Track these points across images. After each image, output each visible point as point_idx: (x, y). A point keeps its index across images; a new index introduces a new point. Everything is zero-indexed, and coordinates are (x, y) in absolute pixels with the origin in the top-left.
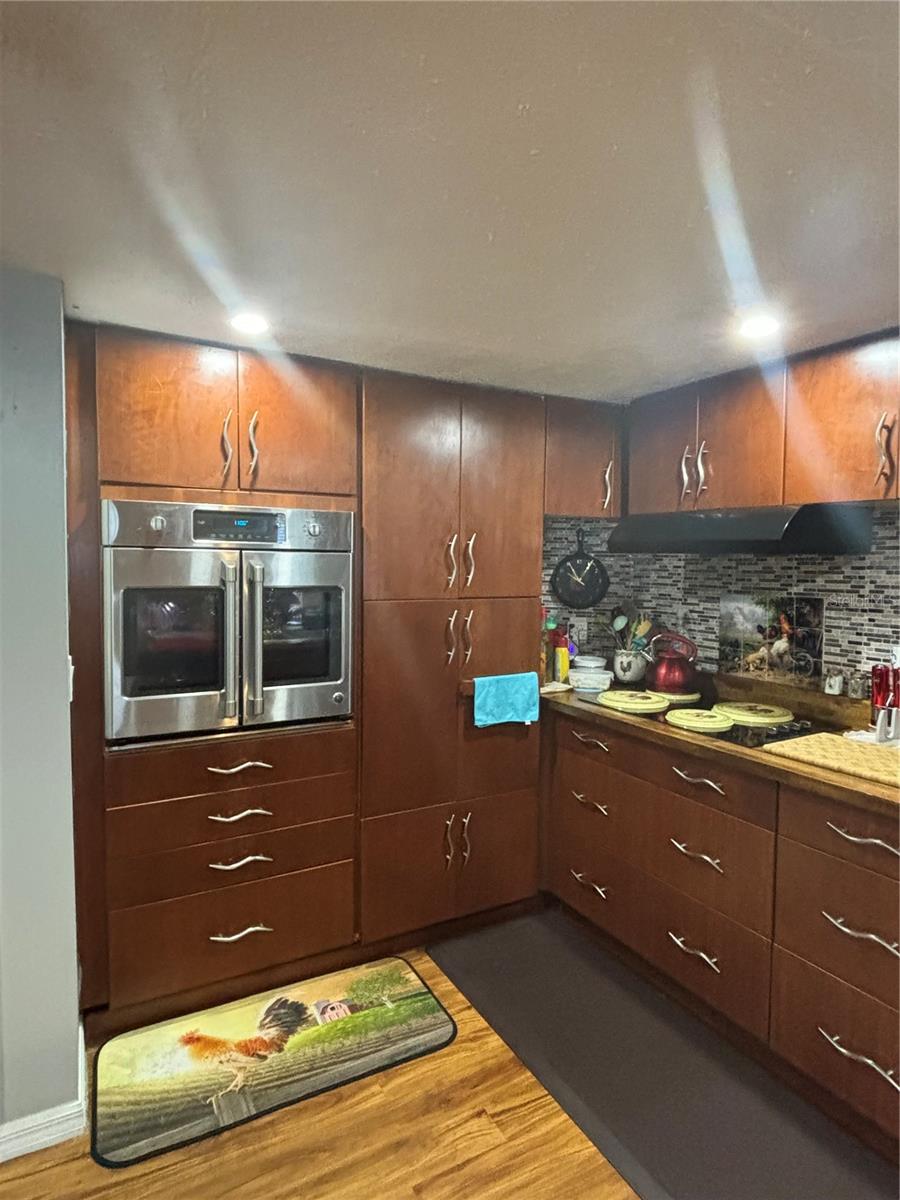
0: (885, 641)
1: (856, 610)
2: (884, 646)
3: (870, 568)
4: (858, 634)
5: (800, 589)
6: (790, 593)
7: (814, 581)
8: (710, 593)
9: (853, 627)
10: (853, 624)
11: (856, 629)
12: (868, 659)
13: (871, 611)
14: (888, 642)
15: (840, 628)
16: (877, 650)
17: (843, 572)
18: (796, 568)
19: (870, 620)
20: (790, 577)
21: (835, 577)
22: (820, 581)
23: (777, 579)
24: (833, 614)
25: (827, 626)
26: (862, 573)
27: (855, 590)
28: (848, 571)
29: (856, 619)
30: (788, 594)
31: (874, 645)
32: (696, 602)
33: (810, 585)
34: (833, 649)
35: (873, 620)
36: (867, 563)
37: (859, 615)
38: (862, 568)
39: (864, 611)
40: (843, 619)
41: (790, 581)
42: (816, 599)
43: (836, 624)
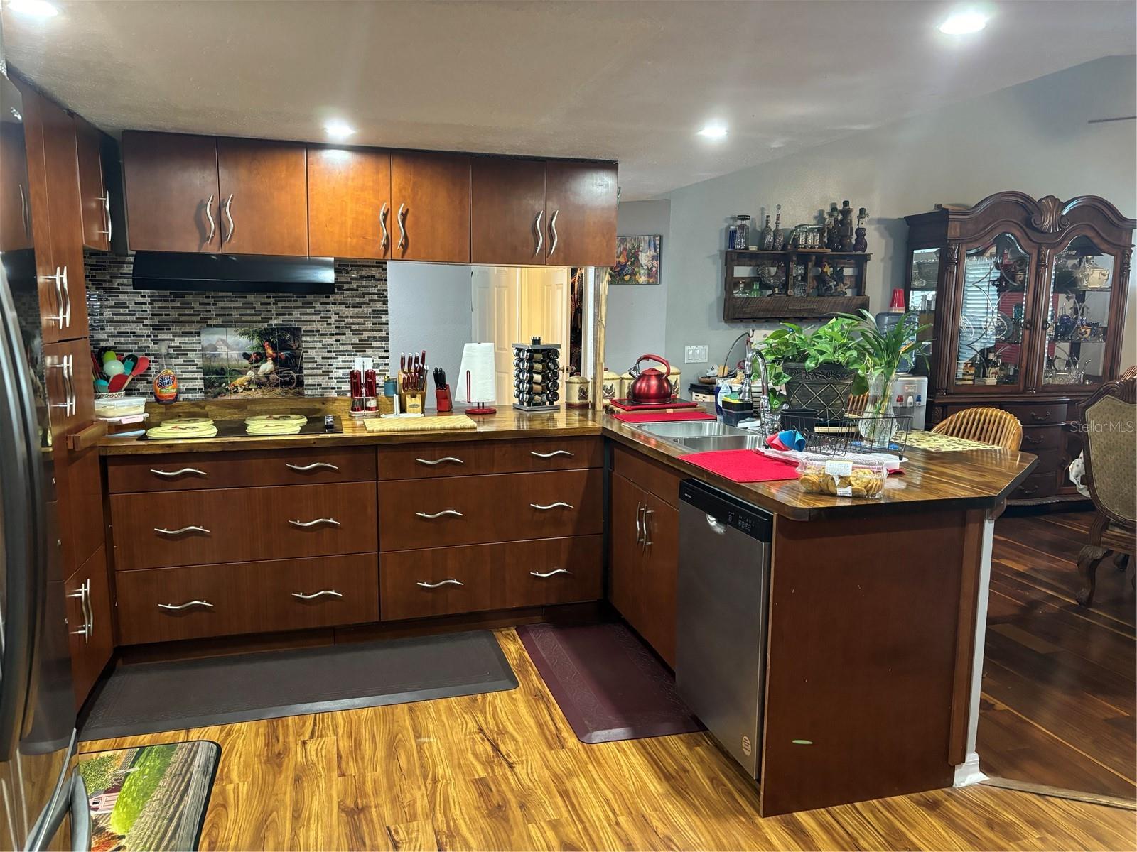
0: (348, 355)
1: (326, 334)
2: (348, 358)
3: (334, 304)
4: (328, 352)
5: (280, 320)
6: (272, 325)
7: (291, 315)
8: (187, 329)
9: (324, 347)
10: (325, 345)
11: (327, 348)
12: (337, 368)
13: (337, 334)
14: (350, 355)
15: (315, 348)
16: (343, 361)
17: (314, 307)
18: (274, 304)
19: (337, 341)
20: (270, 311)
21: (308, 311)
22: (296, 314)
23: (258, 313)
24: (308, 338)
25: (304, 348)
26: (328, 307)
27: (324, 320)
28: (318, 306)
29: (326, 340)
30: (268, 325)
31: (341, 358)
32: (170, 336)
33: (288, 317)
34: (310, 365)
35: (339, 341)
36: (332, 299)
37: (328, 338)
38: (329, 304)
39: (333, 335)
40: (317, 342)
41: (269, 315)
42: (294, 328)
43: (311, 346)
